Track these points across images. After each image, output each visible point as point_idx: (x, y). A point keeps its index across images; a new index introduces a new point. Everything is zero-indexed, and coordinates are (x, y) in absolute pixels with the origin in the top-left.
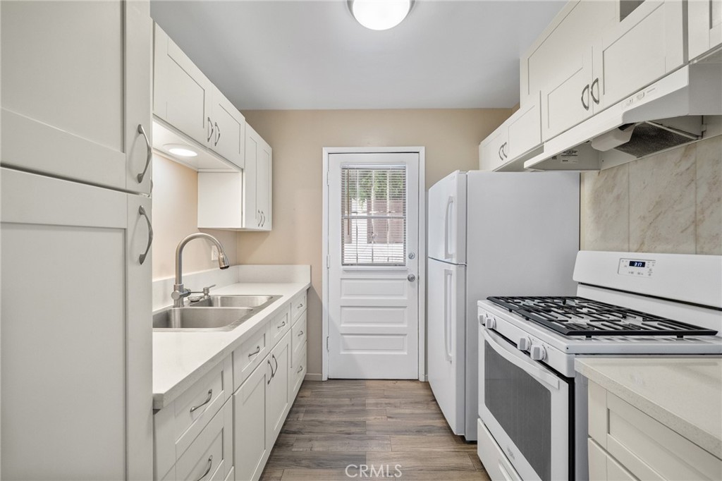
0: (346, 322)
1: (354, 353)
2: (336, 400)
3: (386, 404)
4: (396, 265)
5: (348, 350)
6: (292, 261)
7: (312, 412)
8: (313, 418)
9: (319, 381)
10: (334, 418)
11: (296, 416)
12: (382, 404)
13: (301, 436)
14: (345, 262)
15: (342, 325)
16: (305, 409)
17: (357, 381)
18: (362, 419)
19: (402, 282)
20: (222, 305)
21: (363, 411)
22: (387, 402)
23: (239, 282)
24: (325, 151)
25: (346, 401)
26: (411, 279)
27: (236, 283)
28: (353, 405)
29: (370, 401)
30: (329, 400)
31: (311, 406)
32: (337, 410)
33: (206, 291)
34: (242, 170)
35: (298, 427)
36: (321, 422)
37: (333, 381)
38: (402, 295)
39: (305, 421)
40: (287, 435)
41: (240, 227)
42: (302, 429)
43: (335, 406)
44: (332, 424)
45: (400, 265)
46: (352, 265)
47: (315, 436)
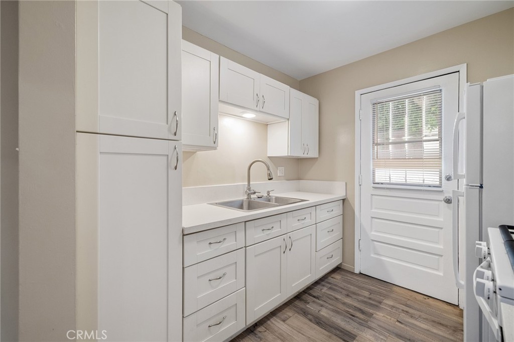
0: (376, 231)
1: (383, 258)
2: (358, 289)
3: (403, 310)
4: (430, 186)
5: (378, 254)
6: (332, 179)
7: (334, 290)
8: (332, 294)
9: (352, 273)
10: (348, 301)
11: (322, 287)
12: (399, 308)
13: (317, 301)
14: (376, 181)
15: (373, 233)
16: (330, 286)
17: (385, 283)
18: (371, 311)
19: (437, 203)
20: (276, 202)
21: (377, 306)
22: (405, 309)
23: (299, 191)
24: (358, 93)
25: (366, 294)
26: (448, 201)
27: (298, 191)
28: (370, 298)
29: (389, 302)
30: (352, 287)
31: (336, 285)
32: (355, 297)
33: (268, 193)
34: (288, 119)
35: (318, 294)
36: (336, 299)
37: (364, 276)
38: (437, 216)
39: (326, 293)
40: (309, 296)
41: (287, 155)
42: (320, 297)
43: (354, 293)
44: (344, 304)
45: (434, 187)
46: (382, 184)
47: (327, 305)
